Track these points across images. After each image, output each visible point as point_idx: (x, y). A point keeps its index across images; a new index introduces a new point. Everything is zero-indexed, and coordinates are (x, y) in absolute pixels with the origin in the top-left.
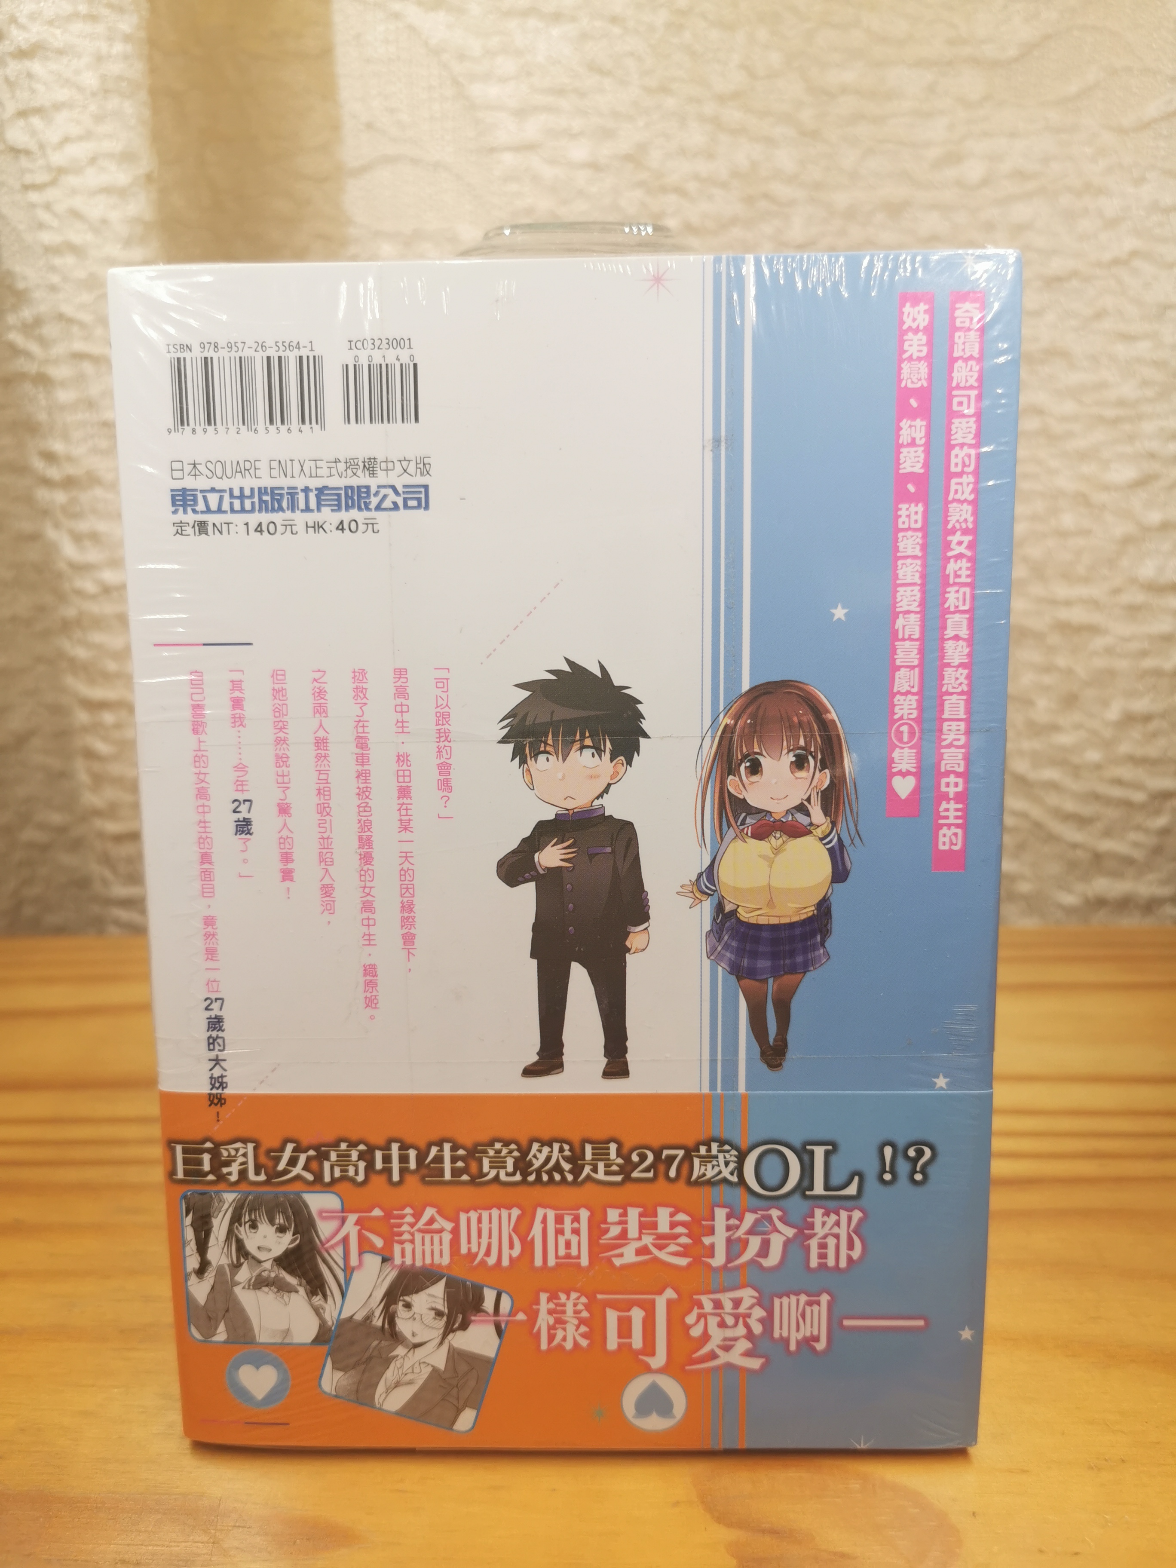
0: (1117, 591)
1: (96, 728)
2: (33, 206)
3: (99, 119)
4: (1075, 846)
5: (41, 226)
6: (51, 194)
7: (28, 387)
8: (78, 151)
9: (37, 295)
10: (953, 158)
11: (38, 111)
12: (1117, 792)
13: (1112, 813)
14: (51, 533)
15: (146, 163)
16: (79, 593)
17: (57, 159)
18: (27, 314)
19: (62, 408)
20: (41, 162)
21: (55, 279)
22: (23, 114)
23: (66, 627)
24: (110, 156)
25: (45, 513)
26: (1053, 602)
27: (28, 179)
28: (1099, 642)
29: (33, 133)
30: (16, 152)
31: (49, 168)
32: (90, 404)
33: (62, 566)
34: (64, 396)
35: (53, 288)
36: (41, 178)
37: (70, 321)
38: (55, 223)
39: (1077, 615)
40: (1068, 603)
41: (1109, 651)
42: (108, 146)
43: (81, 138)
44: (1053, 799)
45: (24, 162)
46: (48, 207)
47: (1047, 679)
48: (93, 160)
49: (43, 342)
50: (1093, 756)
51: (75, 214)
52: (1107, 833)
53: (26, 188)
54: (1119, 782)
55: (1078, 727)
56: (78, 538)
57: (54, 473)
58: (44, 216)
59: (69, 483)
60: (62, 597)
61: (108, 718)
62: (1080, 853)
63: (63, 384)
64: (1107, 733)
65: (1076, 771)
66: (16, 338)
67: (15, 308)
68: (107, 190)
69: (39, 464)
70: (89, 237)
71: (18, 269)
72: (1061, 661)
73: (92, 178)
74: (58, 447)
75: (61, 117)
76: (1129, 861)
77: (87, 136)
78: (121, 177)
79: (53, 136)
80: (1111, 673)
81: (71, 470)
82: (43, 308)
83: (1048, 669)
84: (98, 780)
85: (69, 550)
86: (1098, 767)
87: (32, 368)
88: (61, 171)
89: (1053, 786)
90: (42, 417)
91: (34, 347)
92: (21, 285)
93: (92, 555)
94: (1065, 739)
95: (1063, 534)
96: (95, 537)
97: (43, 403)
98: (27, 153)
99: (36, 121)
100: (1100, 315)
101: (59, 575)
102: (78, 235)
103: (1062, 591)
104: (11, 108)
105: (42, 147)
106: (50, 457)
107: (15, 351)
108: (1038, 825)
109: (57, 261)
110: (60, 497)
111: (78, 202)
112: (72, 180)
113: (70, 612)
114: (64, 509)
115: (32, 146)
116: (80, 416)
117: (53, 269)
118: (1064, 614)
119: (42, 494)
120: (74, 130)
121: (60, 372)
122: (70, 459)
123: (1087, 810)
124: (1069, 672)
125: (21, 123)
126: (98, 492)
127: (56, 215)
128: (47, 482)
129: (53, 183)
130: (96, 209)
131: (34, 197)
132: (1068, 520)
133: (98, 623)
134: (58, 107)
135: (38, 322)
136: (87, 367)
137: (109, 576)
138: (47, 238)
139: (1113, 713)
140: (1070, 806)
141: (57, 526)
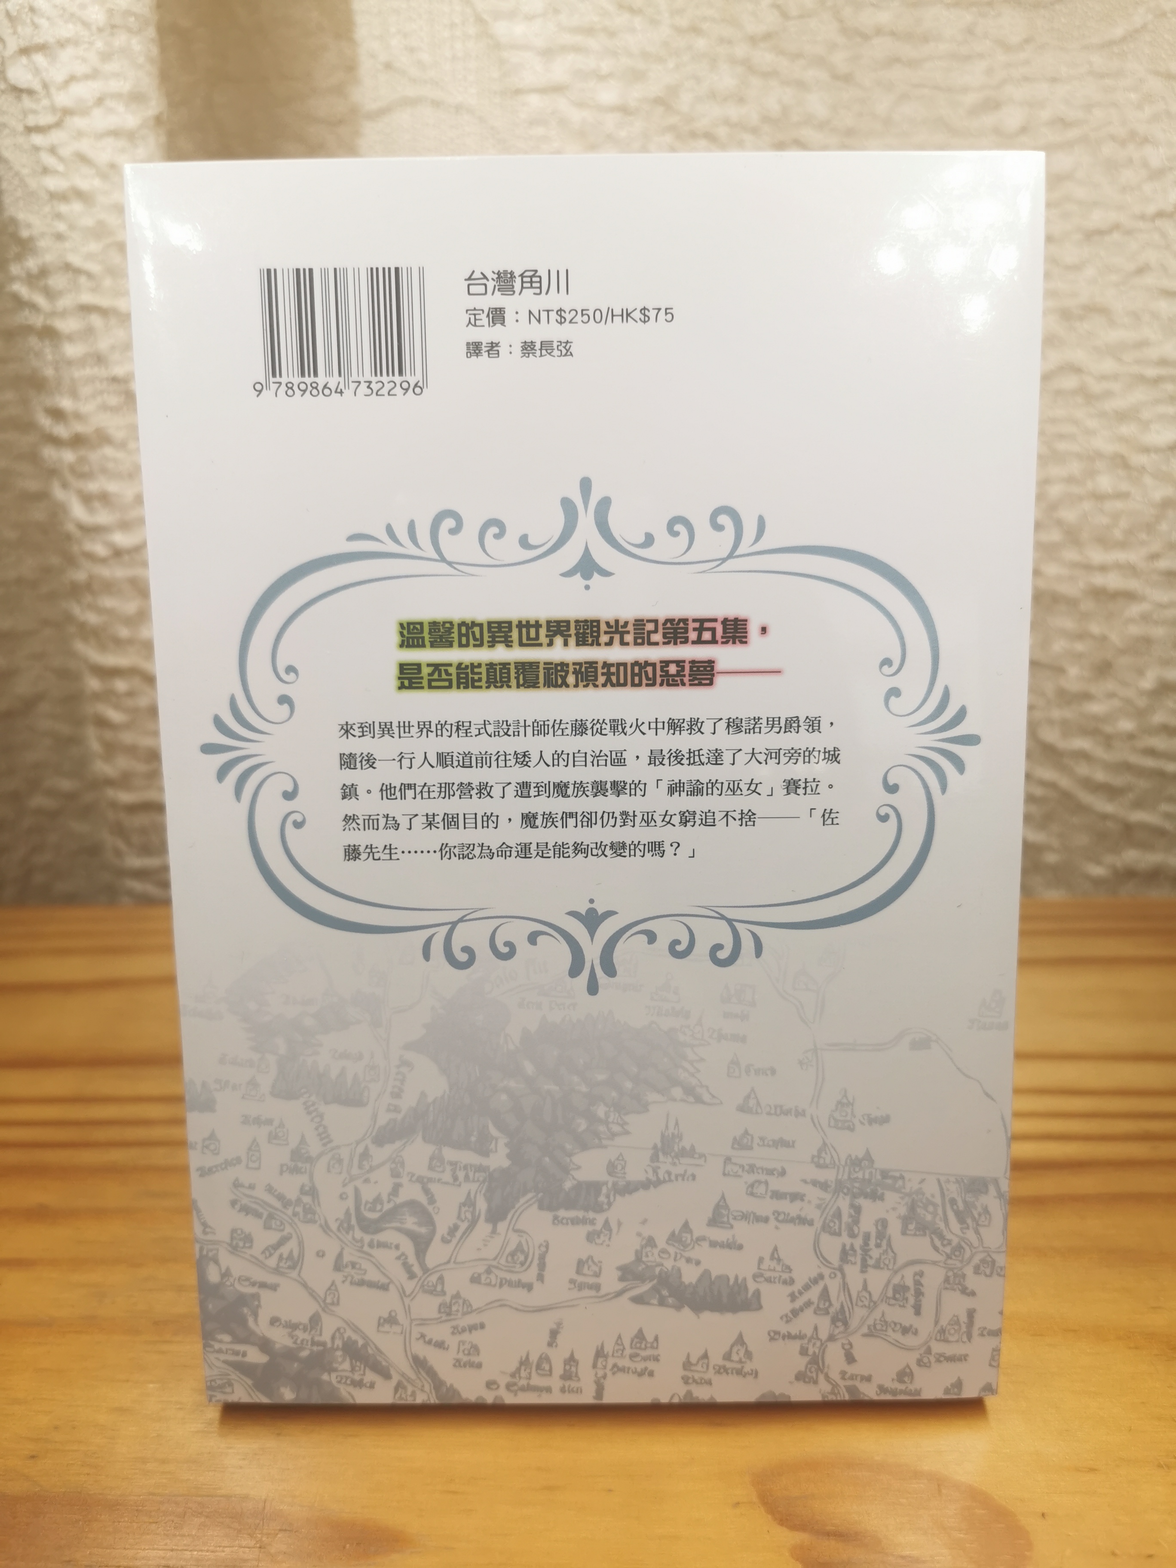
0: (1154, 557)
1: (107, 696)
2: (37, 149)
3: (106, 57)
4: (1105, 817)
5: (46, 171)
6: (56, 137)
7: (33, 341)
8: (84, 91)
9: (42, 243)
10: (992, 105)
11: (42, 48)
12: (1150, 763)
13: (1143, 784)
14: (59, 494)
15: (155, 105)
16: (91, 557)
17: (62, 99)
18: (32, 264)
19: (70, 363)
20: (45, 102)
21: (62, 227)
22: (25, 51)
23: (76, 591)
24: (118, 96)
25: (53, 472)
26: (1088, 567)
27: (31, 121)
28: (1135, 610)
29: (37, 71)
30: (17, 91)
31: (53, 109)
32: (99, 359)
33: (71, 528)
34: (71, 350)
35: (59, 237)
36: (45, 119)
37: (77, 271)
38: (61, 168)
39: (1113, 581)
40: (1103, 568)
41: (1145, 618)
42: (115, 86)
43: (87, 77)
44: (1083, 769)
45: (27, 102)
46: (53, 150)
47: (1079, 647)
48: (100, 101)
49: (50, 294)
50: (1126, 725)
51: (83, 158)
52: (1138, 804)
53: (29, 130)
54: (1151, 752)
55: (1111, 695)
56: (87, 499)
57: (61, 431)
58: (48, 160)
59: (77, 441)
60: (71, 561)
61: (121, 685)
62: (1110, 824)
63: (70, 338)
64: (1142, 702)
65: (1108, 740)
66: (20, 289)
67: (19, 258)
68: (115, 133)
69: (45, 422)
70: (97, 182)
71: (21, 216)
72: (1095, 629)
73: (100, 120)
74: (66, 403)
75: (66, 55)
76: (1160, 832)
77: (94, 75)
78: (130, 119)
79: (57, 75)
80: (1147, 641)
81: (79, 428)
82: (49, 258)
83: (1081, 636)
84: (111, 749)
85: (78, 511)
86: (1131, 737)
87: (38, 321)
88: (67, 112)
89: (1083, 756)
90: (49, 372)
91: (40, 300)
92: (25, 233)
93: (103, 517)
94: (1096, 708)
95: (1099, 497)
96: (104, 498)
97: (50, 357)
98: (30, 92)
99: (39, 59)
100: (1141, 271)
101: (68, 537)
102: (86, 181)
103: (1097, 556)
104: (12, 45)
105: (45, 86)
106: (57, 414)
107: (20, 303)
108: (1066, 796)
109: (63, 208)
110: (68, 456)
111: (85, 146)
112: (78, 122)
113: (80, 576)
114: (72, 469)
115: (36, 86)
116: (88, 371)
117: (59, 216)
118: (1099, 580)
119: (49, 453)
120: (80, 69)
121: (68, 325)
122: (78, 416)
123: (1118, 781)
124: (1104, 639)
125: (24, 60)
126: (108, 451)
127: (61, 159)
128: (56, 441)
129: (58, 125)
130: (103, 152)
131: (37, 139)
132: (1105, 482)
133: (109, 587)
134: (62, 44)
135: (44, 272)
136: (96, 320)
137: (120, 539)
138: (52, 183)
139: (1148, 682)
140: (1100, 776)
141: (65, 486)
